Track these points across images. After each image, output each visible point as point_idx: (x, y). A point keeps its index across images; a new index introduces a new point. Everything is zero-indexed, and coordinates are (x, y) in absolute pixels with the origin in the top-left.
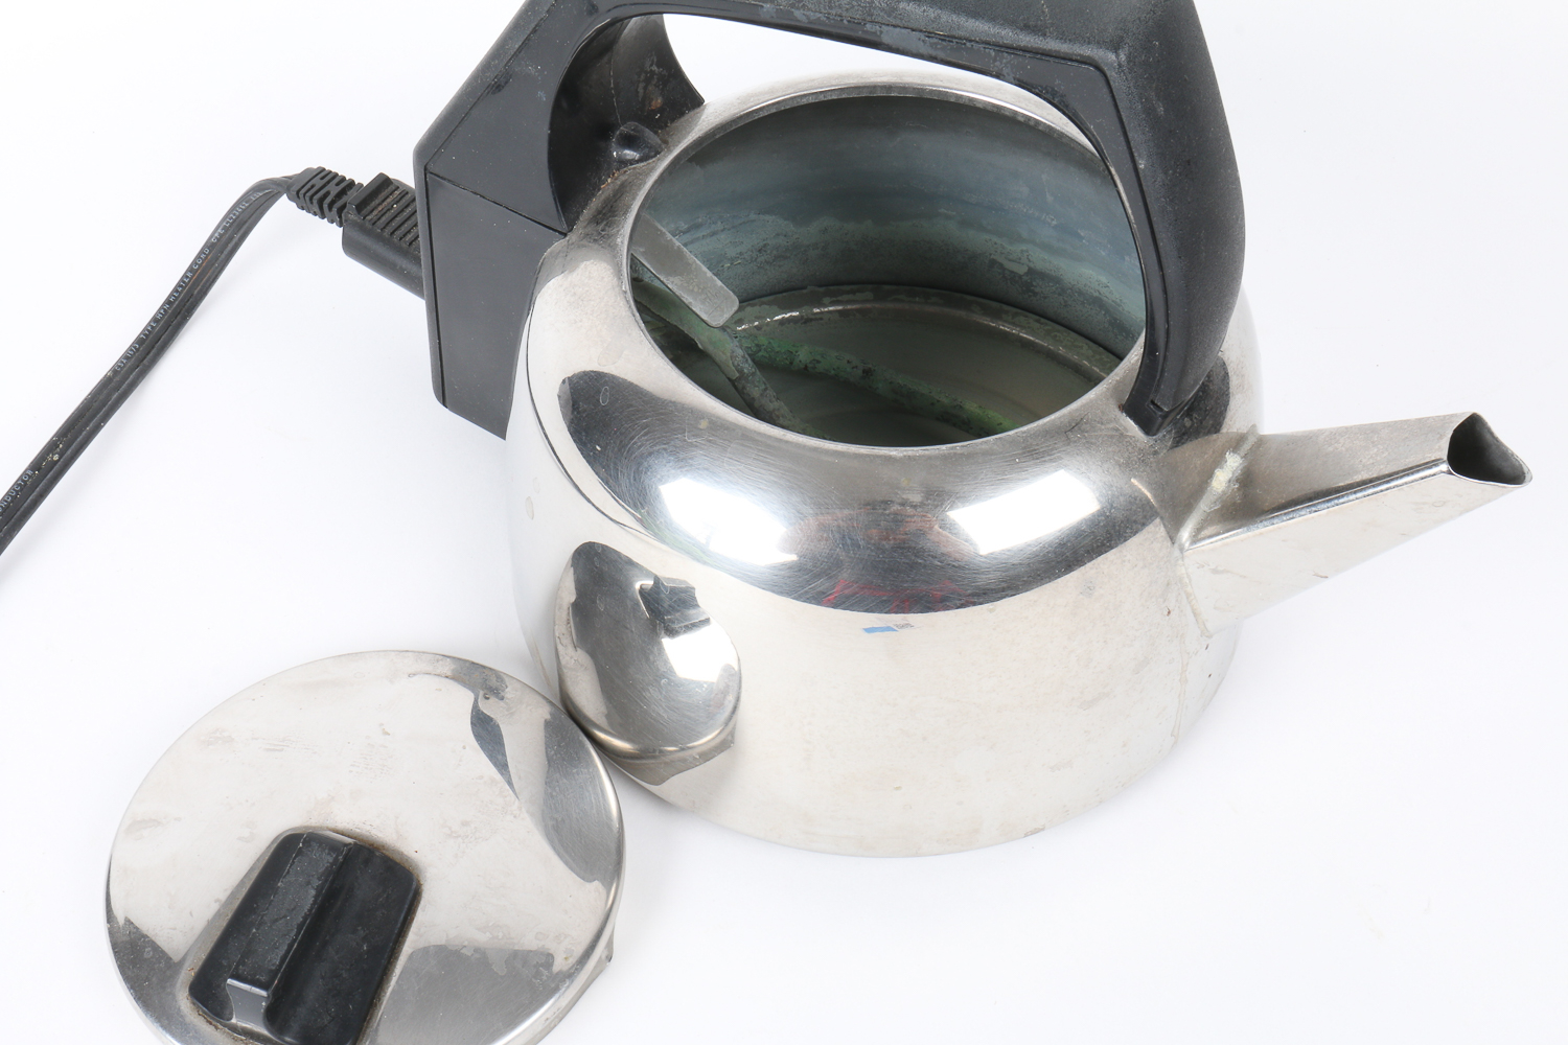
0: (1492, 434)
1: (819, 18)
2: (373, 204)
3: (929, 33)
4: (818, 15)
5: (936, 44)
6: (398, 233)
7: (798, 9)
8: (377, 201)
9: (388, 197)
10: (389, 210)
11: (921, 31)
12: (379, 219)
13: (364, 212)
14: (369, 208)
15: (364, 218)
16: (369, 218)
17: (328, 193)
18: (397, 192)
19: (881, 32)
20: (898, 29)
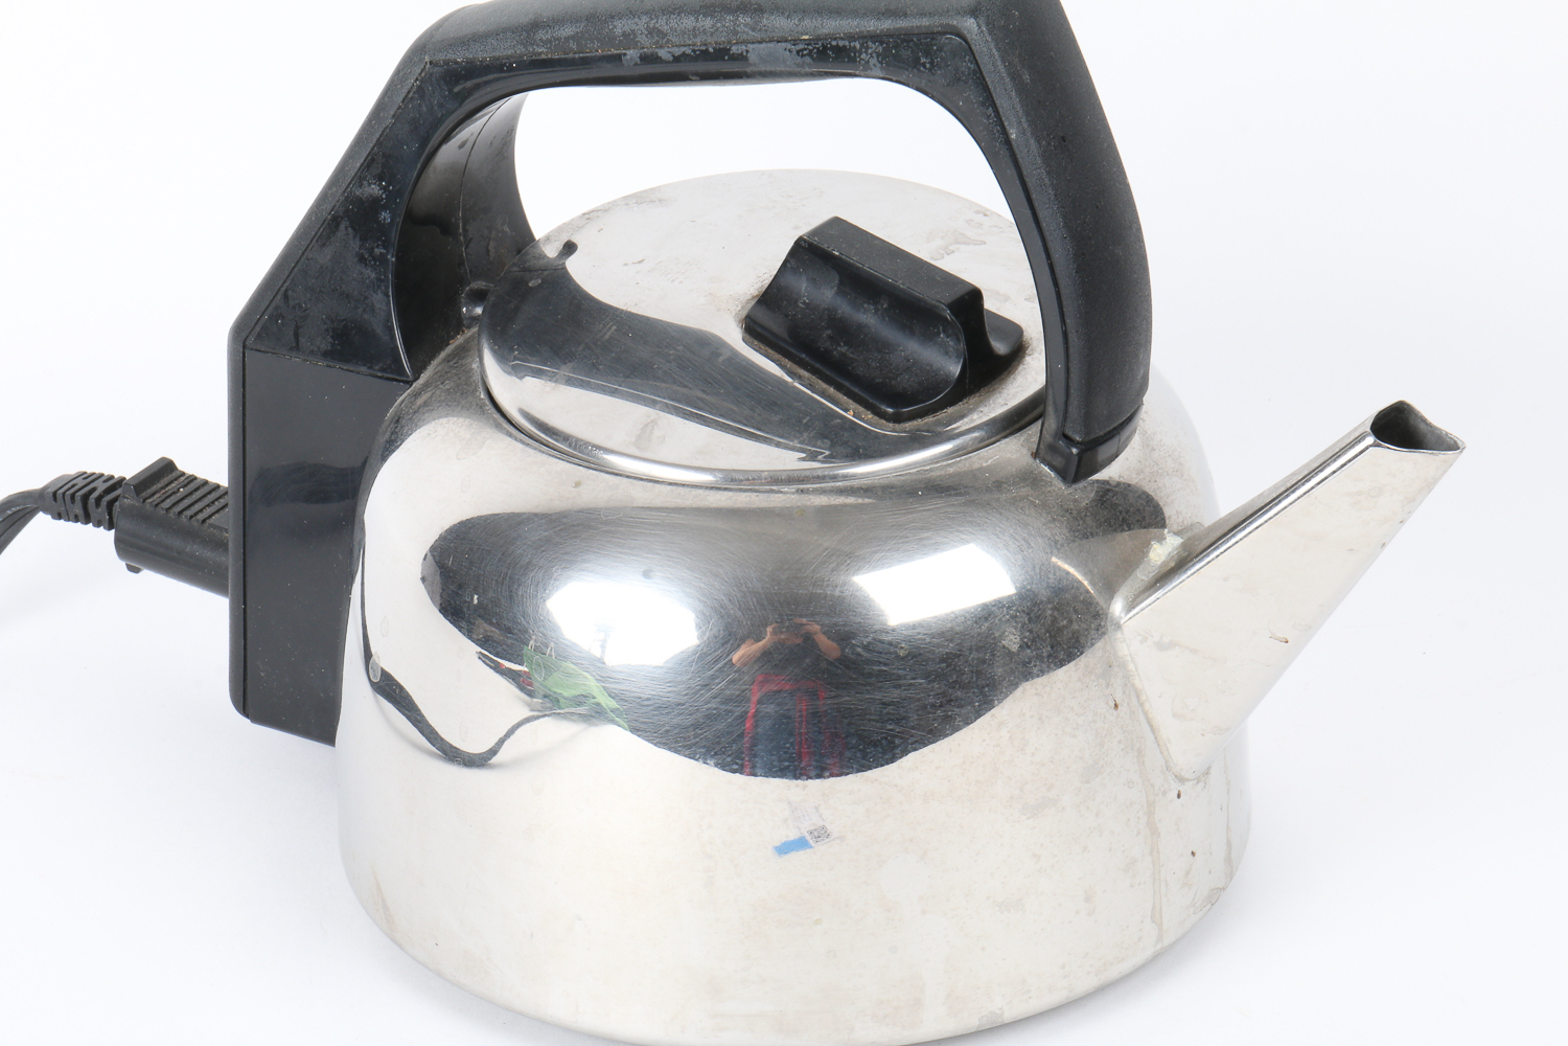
0: (1424, 421)
1: (684, 53)
2: (154, 488)
3: (794, 40)
4: (683, 49)
5: (802, 50)
6: (189, 513)
7: (661, 47)
8: (159, 485)
9: (172, 482)
10: (174, 493)
11: (786, 41)
12: (163, 501)
13: (144, 494)
14: (150, 491)
15: (144, 501)
16: (149, 501)
17: (94, 489)
18: (182, 478)
19: (747, 51)
20: (764, 45)
